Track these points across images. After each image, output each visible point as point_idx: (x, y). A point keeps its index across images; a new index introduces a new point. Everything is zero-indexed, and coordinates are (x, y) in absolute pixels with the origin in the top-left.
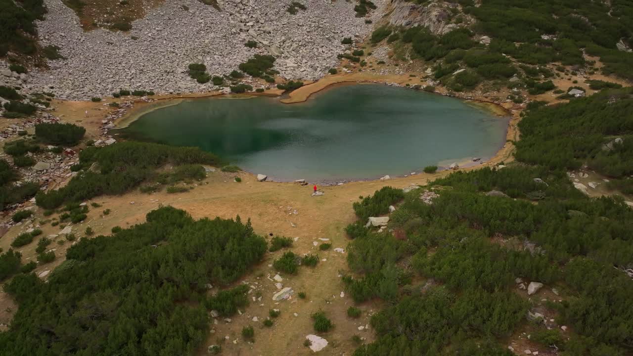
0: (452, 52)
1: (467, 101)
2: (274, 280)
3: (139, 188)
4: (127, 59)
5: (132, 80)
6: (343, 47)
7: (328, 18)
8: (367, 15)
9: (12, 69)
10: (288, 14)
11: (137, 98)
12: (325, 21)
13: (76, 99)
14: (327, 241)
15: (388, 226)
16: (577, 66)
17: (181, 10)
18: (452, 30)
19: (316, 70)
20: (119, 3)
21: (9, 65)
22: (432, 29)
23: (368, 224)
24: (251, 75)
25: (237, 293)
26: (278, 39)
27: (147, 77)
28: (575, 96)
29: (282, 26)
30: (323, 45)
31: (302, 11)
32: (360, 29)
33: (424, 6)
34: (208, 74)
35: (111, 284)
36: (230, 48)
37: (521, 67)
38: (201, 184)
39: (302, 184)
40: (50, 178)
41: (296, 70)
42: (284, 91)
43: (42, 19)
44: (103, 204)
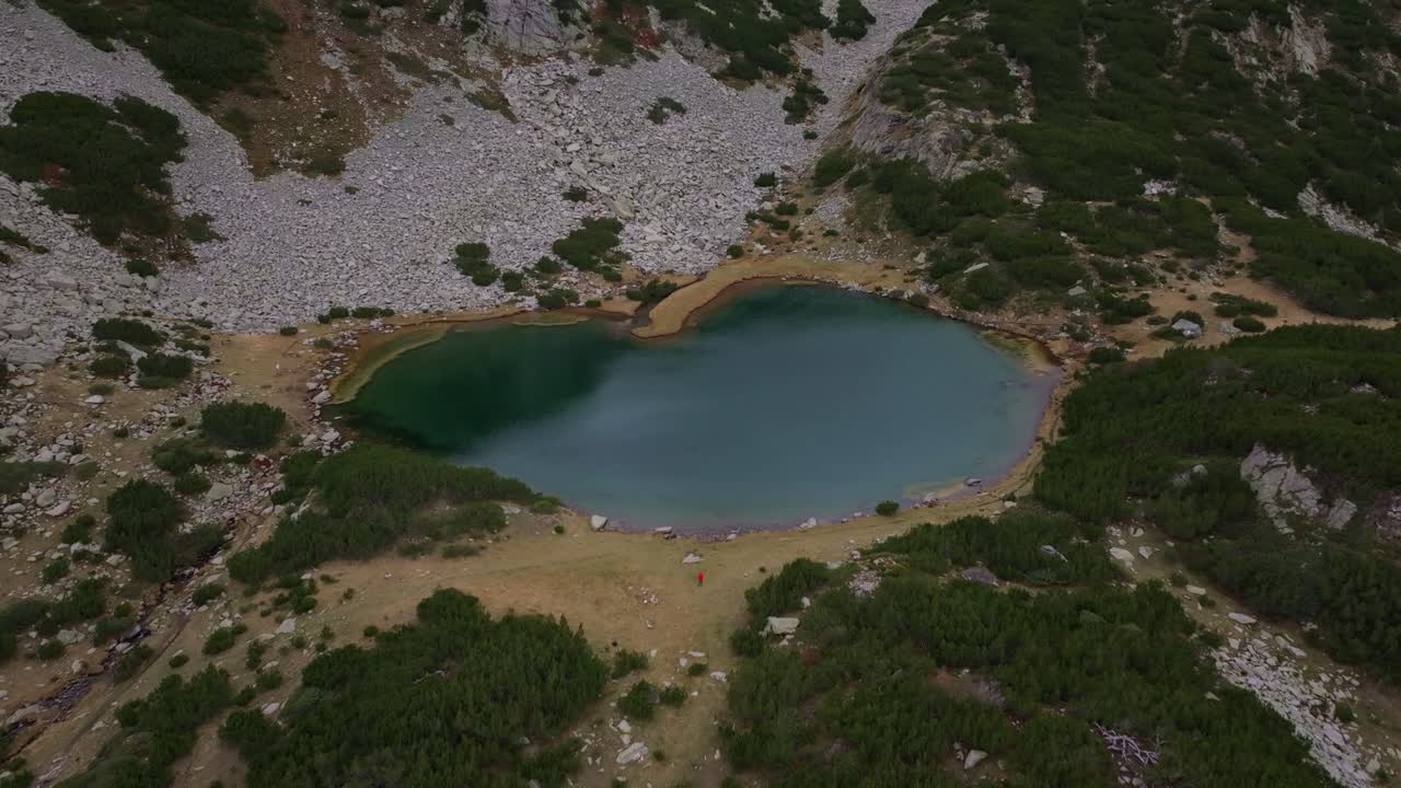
0: (967, 224)
1: (985, 333)
2: (618, 729)
3: (395, 548)
4: (339, 235)
5: (351, 282)
6: (758, 192)
7: (729, 127)
8: (808, 118)
9: (132, 268)
10: (649, 123)
11: (363, 324)
12: (723, 136)
13: (250, 330)
14: (700, 658)
15: (797, 635)
16: (1200, 261)
17: (439, 124)
18: (969, 173)
19: (702, 247)
20: (319, 116)
21: (124, 260)
22: (931, 167)
23: (768, 629)
24: (575, 266)
25: (566, 753)
26: (630, 179)
27: (379, 275)
28: (1185, 333)
29: (637, 151)
30: (717, 191)
31: (677, 116)
32: (792, 152)
33: (918, 117)
34: (494, 266)
35: (388, 740)
36: (533, 204)
37: (1093, 263)
38: (497, 540)
39: (666, 536)
40: (237, 514)
41: (664, 248)
42: (638, 303)
43: (180, 160)
44: (340, 578)
